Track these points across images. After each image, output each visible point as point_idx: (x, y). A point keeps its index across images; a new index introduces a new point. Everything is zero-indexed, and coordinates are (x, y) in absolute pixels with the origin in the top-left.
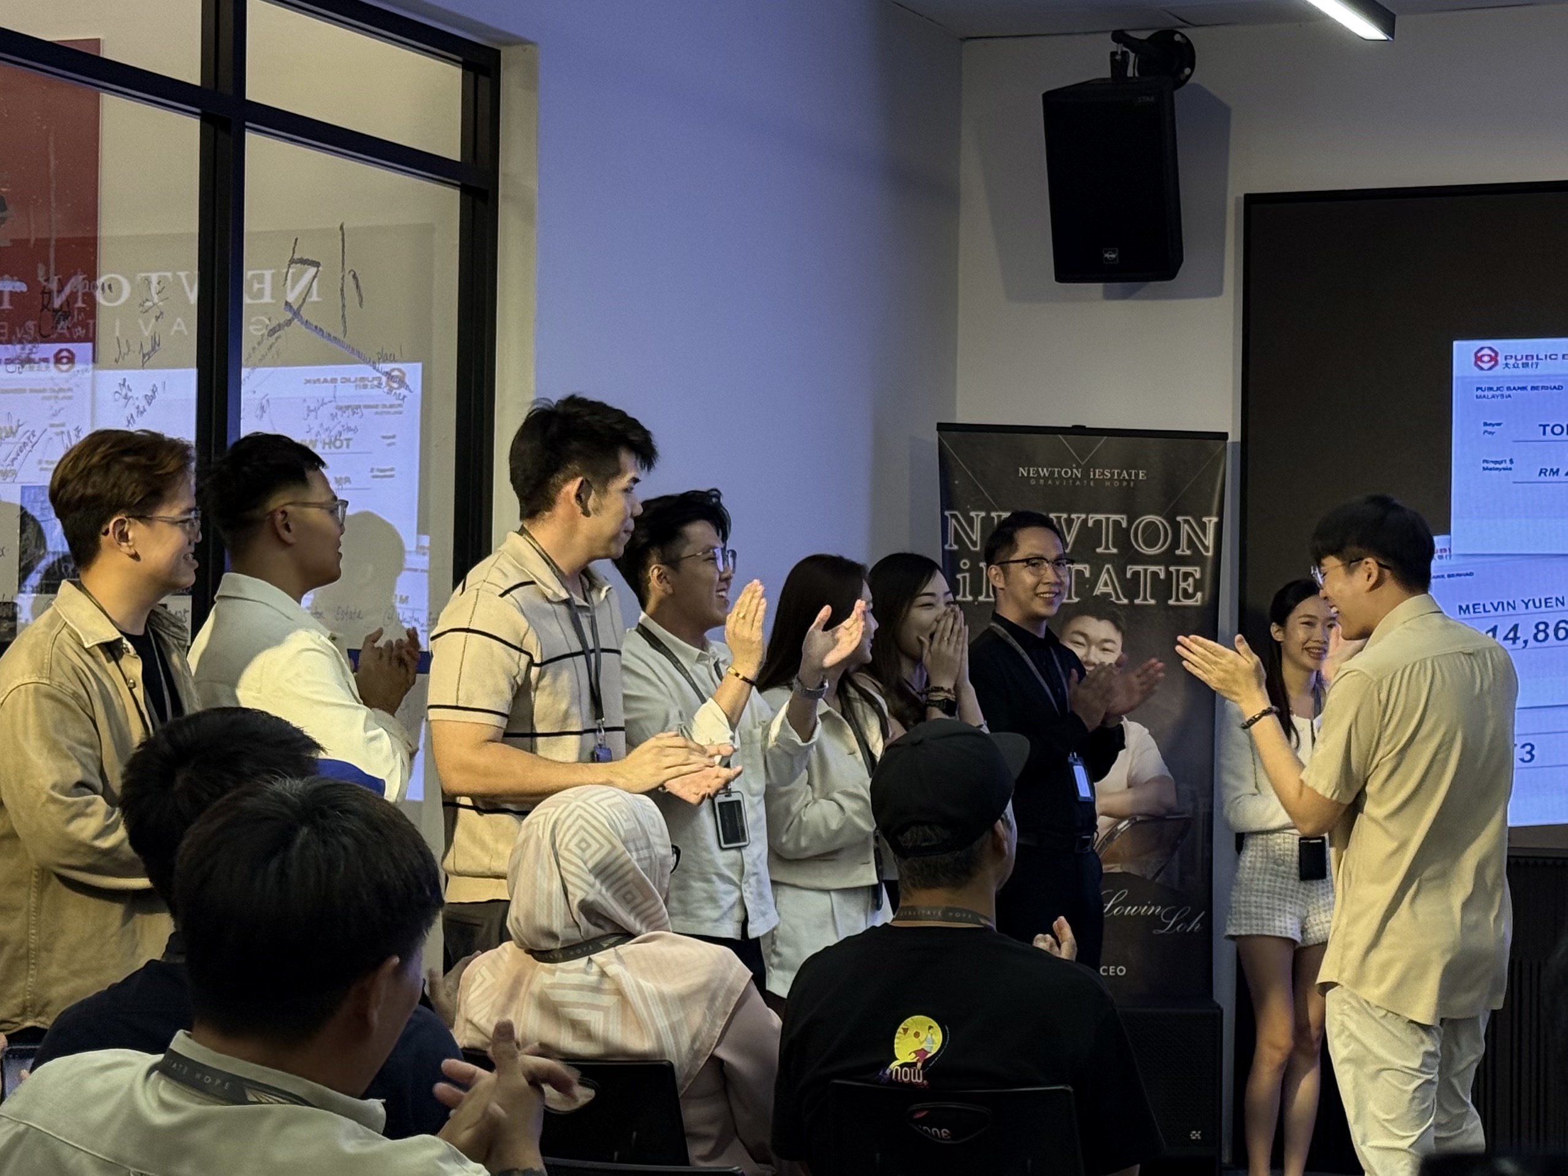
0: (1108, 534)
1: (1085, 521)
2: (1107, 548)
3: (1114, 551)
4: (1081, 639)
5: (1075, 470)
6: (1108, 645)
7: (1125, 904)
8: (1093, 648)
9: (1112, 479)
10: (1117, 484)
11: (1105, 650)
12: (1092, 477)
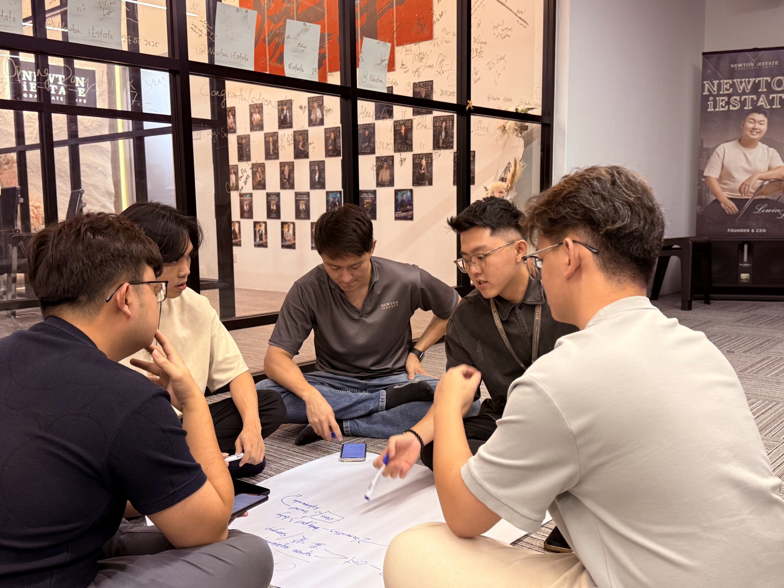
0: (763, 85)
1: (755, 81)
2: (763, 89)
3: (765, 90)
4: (752, 121)
5: (751, 64)
6: (762, 122)
7: (766, 209)
8: (757, 124)
9: (765, 66)
10: (767, 67)
11: (761, 124)
12: (758, 65)
